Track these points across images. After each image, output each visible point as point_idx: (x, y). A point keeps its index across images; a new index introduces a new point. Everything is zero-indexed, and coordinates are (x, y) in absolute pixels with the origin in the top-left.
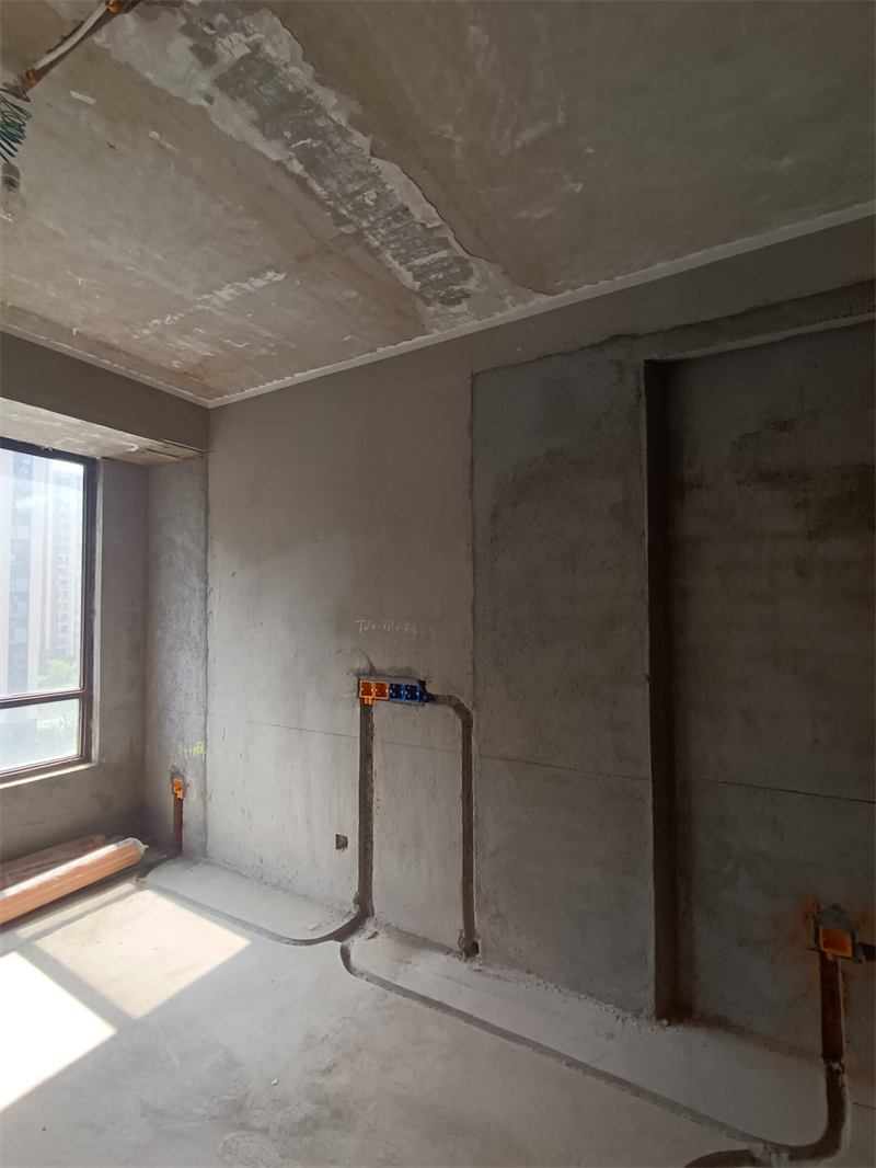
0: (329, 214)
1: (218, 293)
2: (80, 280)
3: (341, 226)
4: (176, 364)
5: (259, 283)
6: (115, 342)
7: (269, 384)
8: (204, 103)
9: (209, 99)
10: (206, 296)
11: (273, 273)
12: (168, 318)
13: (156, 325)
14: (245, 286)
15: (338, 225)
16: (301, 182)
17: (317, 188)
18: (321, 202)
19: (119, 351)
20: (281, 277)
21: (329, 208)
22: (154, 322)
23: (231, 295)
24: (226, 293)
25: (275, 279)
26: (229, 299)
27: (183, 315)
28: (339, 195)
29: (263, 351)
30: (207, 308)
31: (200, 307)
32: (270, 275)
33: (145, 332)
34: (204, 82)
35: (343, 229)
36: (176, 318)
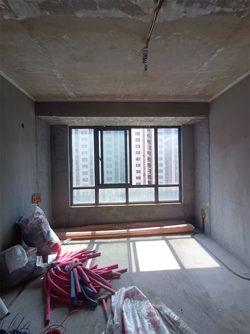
0: (235, 15)
1: (203, 66)
2: (169, 82)
3: (241, 16)
4: (197, 93)
5: (215, 55)
6: (180, 94)
7: (228, 87)
8: (184, 14)
9: (185, 12)
10: (200, 69)
11: (219, 50)
12: (191, 81)
13: (189, 85)
14: (211, 59)
15: (239, 17)
16: (221, 13)
17: (227, 10)
18: (231, 14)
19: (182, 96)
20: (222, 49)
21: (235, 13)
22: (188, 84)
23: (207, 64)
24: (205, 65)
25: (221, 51)
26: (207, 66)
27: (195, 78)
28: (237, 5)
29: (223, 77)
30: (201, 72)
31: (199, 73)
32: (218, 51)
33: (187, 88)
34: (182, 9)
35: (243, 16)
36: (193, 80)
